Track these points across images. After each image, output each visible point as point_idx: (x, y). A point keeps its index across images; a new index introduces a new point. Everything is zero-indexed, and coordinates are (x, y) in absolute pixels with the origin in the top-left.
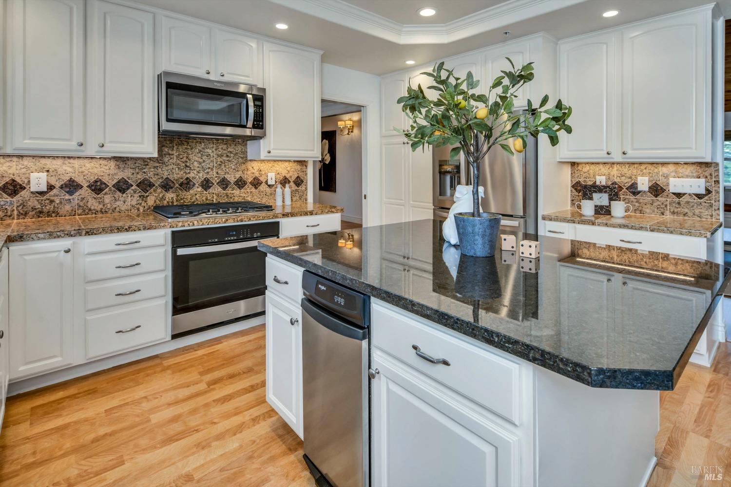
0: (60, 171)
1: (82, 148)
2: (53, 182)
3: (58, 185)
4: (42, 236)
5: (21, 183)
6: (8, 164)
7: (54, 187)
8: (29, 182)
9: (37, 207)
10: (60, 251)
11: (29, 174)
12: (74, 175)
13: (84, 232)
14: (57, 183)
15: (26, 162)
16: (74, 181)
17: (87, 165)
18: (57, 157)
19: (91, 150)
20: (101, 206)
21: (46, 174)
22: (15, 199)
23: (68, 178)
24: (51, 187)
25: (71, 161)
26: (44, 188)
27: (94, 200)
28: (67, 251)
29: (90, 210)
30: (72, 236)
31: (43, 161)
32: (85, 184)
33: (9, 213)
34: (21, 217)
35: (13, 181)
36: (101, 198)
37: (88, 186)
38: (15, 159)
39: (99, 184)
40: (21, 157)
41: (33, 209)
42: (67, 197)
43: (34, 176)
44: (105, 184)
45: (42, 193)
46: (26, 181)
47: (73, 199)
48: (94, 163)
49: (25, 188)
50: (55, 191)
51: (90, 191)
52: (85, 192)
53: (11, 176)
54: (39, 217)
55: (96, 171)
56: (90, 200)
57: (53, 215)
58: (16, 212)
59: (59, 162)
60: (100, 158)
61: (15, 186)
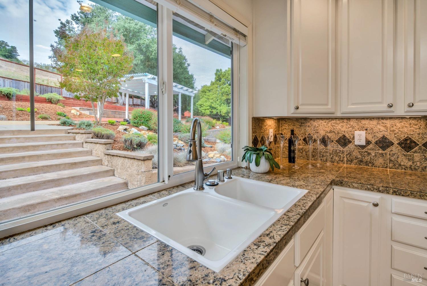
0: (376, 129)
1: (392, 109)
2: (370, 138)
3: (373, 141)
4: (356, 185)
5: (349, 138)
6: (341, 124)
7: (371, 143)
8: (354, 137)
9: (358, 157)
10: (370, 202)
11: (354, 131)
12: (386, 133)
13: (391, 191)
14: (373, 140)
15: (352, 123)
16: (386, 138)
17: (397, 124)
18: (373, 118)
19: (400, 110)
20: (410, 163)
21: (365, 132)
22: (345, 149)
23: (381, 136)
24: (368, 142)
25: (384, 121)
26: (363, 143)
27: (404, 157)
28: (376, 205)
29: (400, 165)
30: (380, 191)
31: (364, 122)
32: (396, 142)
33: (342, 159)
34: (349, 163)
35: (344, 136)
36: (410, 156)
37: (399, 144)
38: (345, 121)
39: (408, 142)
40: (349, 119)
41: (356, 158)
42: (381, 151)
43: (357, 133)
44: (415, 142)
45: (363, 147)
46: (352, 137)
47: (386, 154)
48: (404, 123)
49: (351, 142)
50: (371, 146)
51: (400, 148)
52: (395, 149)
53: (343, 132)
54: (360, 164)
55: (405, 130)
56: (400, 156)
57: (370, 165)
58: (345, 159)
59: (375, 122)
60: (410, 118)
61: (345, 140)
